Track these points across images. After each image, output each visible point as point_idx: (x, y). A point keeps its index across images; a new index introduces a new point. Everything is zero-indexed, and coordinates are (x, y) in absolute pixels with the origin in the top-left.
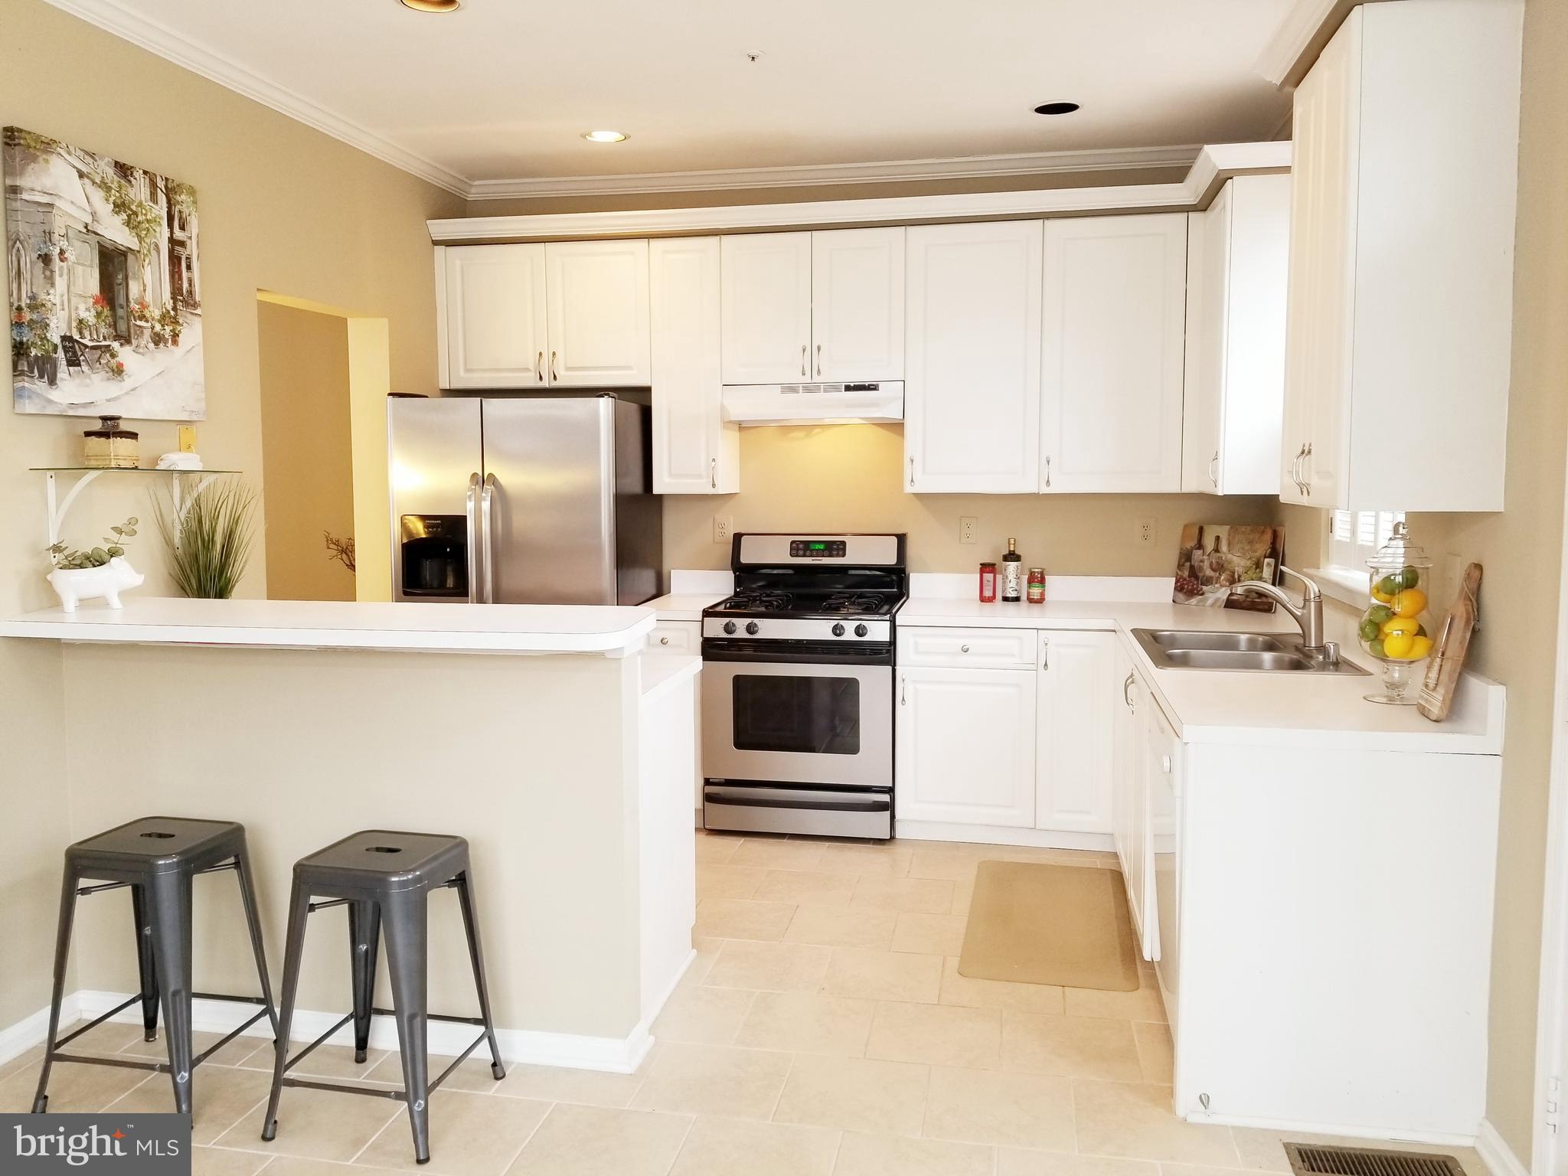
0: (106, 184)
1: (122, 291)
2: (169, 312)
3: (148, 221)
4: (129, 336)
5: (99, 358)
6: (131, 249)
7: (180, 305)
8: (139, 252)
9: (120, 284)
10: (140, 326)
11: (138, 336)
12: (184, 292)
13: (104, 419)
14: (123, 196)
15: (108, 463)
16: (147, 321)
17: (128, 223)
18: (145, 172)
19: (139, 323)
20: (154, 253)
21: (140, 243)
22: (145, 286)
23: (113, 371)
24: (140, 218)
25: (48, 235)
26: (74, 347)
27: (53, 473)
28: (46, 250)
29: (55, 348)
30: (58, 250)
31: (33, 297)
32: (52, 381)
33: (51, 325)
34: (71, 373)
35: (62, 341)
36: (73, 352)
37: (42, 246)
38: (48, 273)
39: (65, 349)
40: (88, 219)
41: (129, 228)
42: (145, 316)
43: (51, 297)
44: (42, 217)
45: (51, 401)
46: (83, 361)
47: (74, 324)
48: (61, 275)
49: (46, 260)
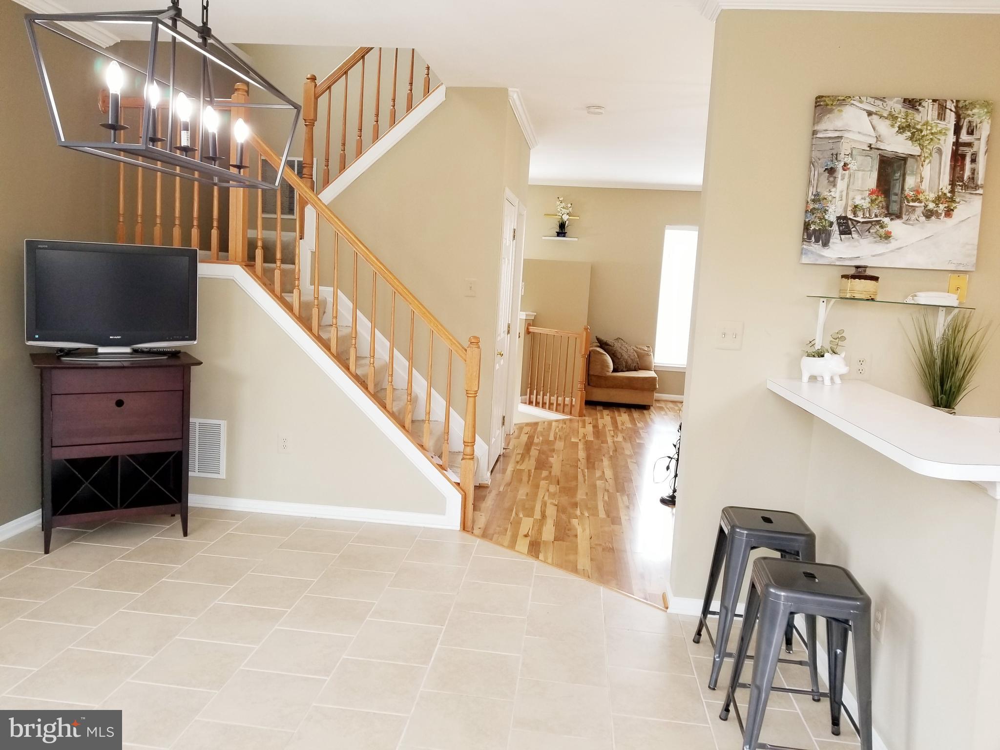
0: (892, 116)
1: (897, 185)
2: (945, 194)
3: (932, 134)
4: (901, 213)
5: (869, 229)
6: (911, 155)
7: (958, 189)
8: (919, 156)
9: (897, 180)
10: (913, 206)
11: (910, 212)
12: (965, 179)
13: (857, 267)
14: (909, 121)
16: (921, 202)
17: (911, 139)
18: (934, 101)
19: (911, 204)
20: (936, 156)
21: (922, 149)
22: (922, 178)
23: (881, 237)
24: (924, 133)
25: (836, 156)
26: (847, 223)
27: (825, 300)
28: (832, 165)
29: (831, 224)
30: (842, 164)
31: (817, 194)
32: (826, 244)
33: (830, 210)
34: (842, 239)
35: (837, 220)
36: (846, 226)
37: (829, 163)
38: (831, 179)
39: (839, 225)
40: (873, 141)
41: (912, 141)
42: (919, 199)
43: (832, 193)
44: (831, 146)
45: (823, 256)
46: (854, 231)
47: (849, 208)
48: (843, 179)
49: (831, 171)
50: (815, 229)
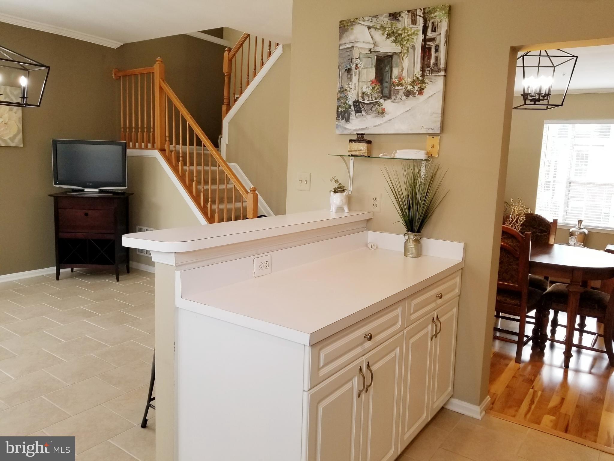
0: (383, 27)
1: (388, 75)
2: (418, 78)
3: (408, 35)
4: (390, 95)
5: (372, 108)
6: (395, 53)
7: (427, 73)
8: (400, 53)
9: (387, 72)
10: (398, 89)
11: (396, 94)
12: (431, 65)
14: (393, 28)
16: (402, 86)
17: (395, 41)
18: (409, 11)
19: (397, 88)
20: (411, 51)
21: (402, 48)
22: (403, 69)
23: (379, 113)
24: (403, 36)
25: (351, 60)
26: (359, 105)
27: (353, 158)
28: (349, 67)
29: (350, 106)
30: (355, 65)
31: (342, 87)
32: (348, 121)
33: (349, 97)
34: (357, 116)
35: (353, 103)
36: (358, 107)
37: (347, 66)
38: (349, 76)
39: (355, 106)
40: (371, 46)
41: (396, 43)
42: (401, 84)
43: (350, 86)
44: (348, 54)
45: (346, 129)
46: (363, 110)
47: (360, 95)
48: (355, 75)
49: (349, 71)
50: (341, 110)
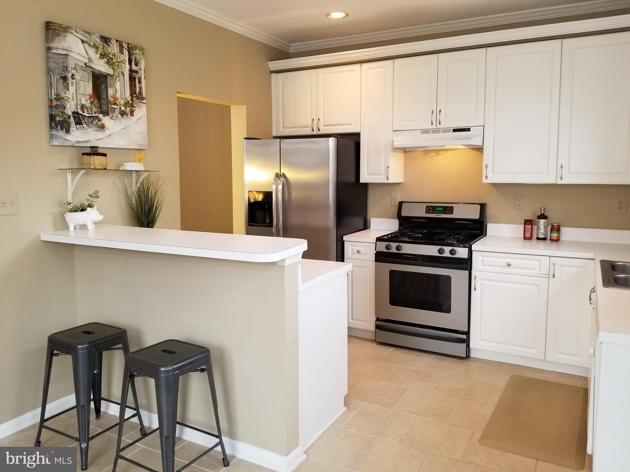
0: (96, 46)
1: (104, 93)
2: (129, 101)
3: (118, 62)
4: (108, 112)
5: (92, 121)
6: (109, 74)
7: (135, 99)
8: (113, 75)
9: (103, 89)
10: (113, 108)
11: (113, 112)
12: (137, 93)
13: (92, 147)
14: (105, 51)
15: (90, 166)
16: (117, 105)
17: (108, 63)
18: (117, 41)
19: (113, 106)
20: (121, 76)
21: (114, 71)
22: (116, 90)
23: (99, 127)
24: (114, 61)
25: (66, 68)
26: (79, 117)
27: (70, 171)
28: (64, 74)
29: (69, 117)
30: (70, 74)
31: (58, 95)
32: (68, 131)
33: (67, 107)
34: (77, 128)
35: (73, 114)
36: (79, 119)
37: (62, 73)
38: (65, 84)
39: (74, 117)
40: (87, 61)
41: (108, 65)
42: (116, 103)
43: (67, 95)
44: (62, 60)
45: (67, 140)
46: (84, 122)
47: (79, 107)
48: (72, 85)
49: (65, 79)
50: (59, 120)
